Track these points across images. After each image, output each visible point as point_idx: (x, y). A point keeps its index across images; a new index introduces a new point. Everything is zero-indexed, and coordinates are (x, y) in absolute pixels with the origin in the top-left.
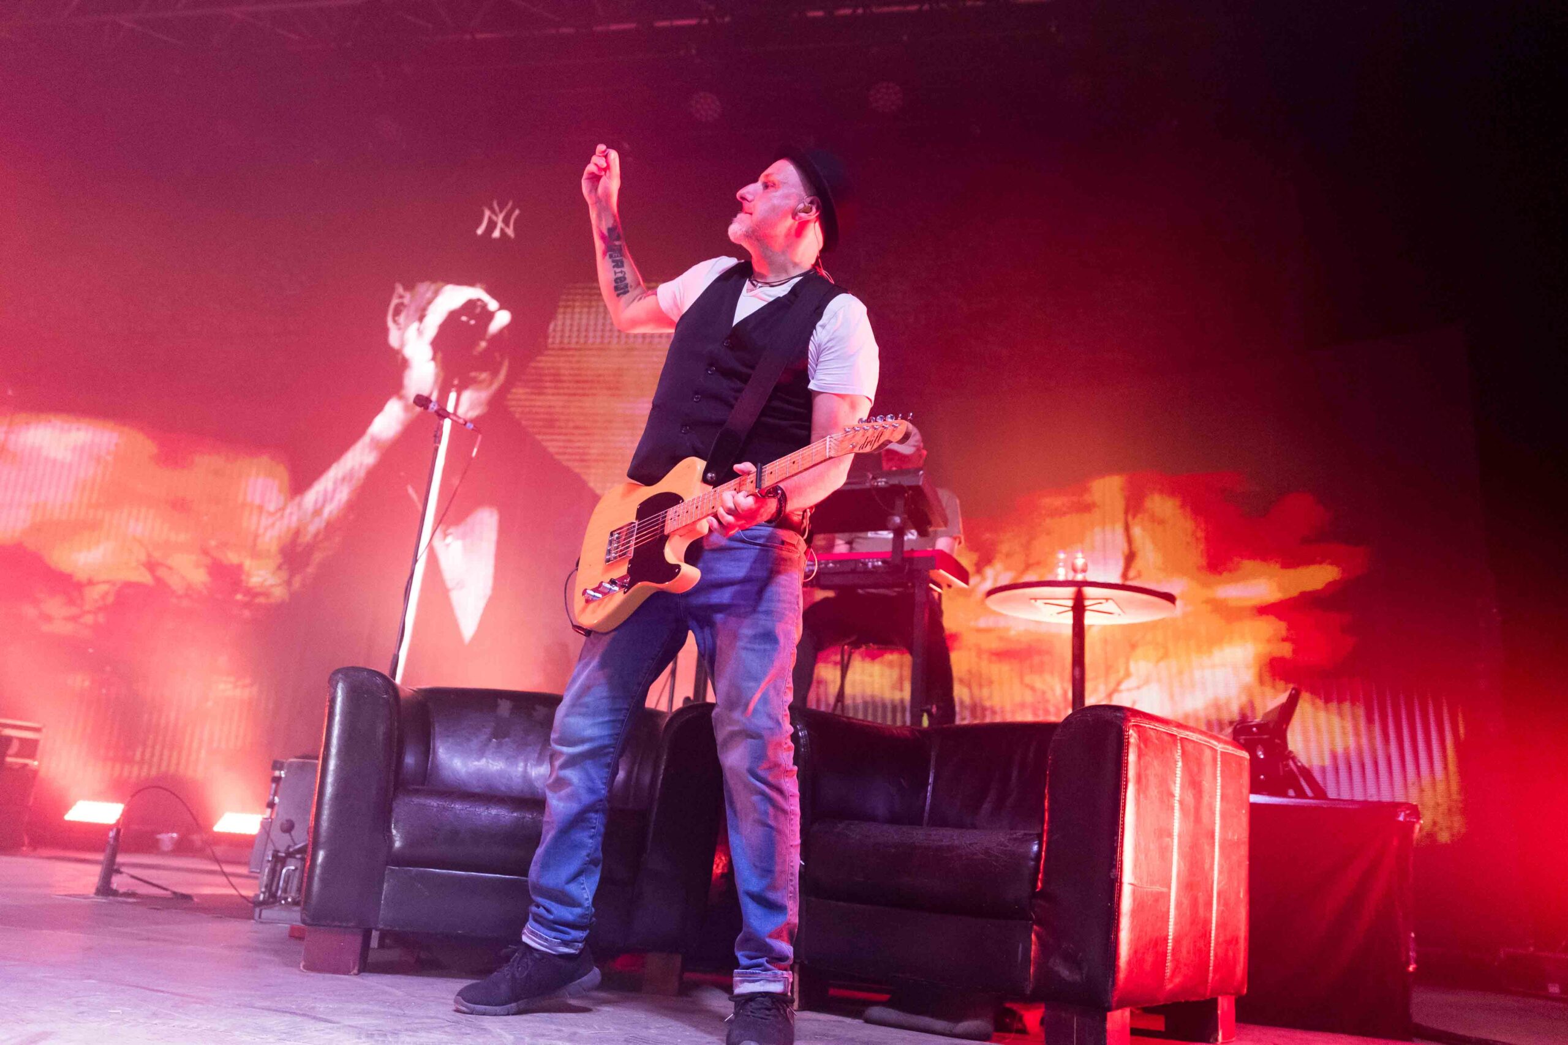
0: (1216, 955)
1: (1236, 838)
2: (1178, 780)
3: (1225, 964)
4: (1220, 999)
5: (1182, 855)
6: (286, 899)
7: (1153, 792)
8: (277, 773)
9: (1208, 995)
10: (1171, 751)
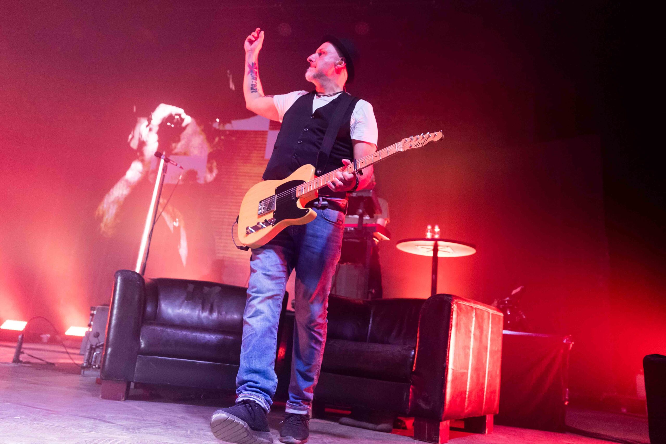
0: (486, 398)
1: (496, 349)
2: (473, 325)
3: (490, 400)
4: (487, 416)
5: (474, 356)
6: (95, 366)
7: (463, 330)
8: (92, 312)
9: (482, 414)
10: (471, 314)
